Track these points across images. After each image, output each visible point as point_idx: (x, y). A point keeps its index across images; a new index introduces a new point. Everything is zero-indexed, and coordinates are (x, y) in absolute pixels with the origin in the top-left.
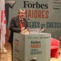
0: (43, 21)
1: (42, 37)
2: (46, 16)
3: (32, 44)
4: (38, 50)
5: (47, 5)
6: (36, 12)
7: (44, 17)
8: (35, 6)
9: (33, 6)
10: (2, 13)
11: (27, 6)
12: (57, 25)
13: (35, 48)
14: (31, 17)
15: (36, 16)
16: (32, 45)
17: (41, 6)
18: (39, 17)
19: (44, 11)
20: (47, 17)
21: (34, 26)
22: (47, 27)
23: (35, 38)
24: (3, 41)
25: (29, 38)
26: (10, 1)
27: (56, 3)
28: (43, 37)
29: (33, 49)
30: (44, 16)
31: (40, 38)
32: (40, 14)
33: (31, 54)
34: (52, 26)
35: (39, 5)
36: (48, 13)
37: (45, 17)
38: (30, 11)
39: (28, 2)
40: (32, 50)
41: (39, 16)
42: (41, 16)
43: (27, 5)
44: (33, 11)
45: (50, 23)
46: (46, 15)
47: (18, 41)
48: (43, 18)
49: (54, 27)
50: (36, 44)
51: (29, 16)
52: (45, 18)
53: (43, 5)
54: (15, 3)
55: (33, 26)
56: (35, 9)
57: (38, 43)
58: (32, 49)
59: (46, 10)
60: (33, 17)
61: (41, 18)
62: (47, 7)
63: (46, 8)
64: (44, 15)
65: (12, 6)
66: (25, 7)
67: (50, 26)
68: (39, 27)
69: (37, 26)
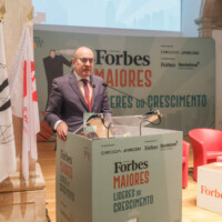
0: (140, 93)
1: (154, 144)
3: (120, 174)
4: (139, 192)
5: (147, 58)
6: (123, 73)
7: (141, 83)
8: (121, 60)
9: (116, 60)
10: (25, 69)
11: (103, 61)
12: (169, 102)
13: (130, 188)
14: (112, 85)
15: (123, 83)
16: (117, 175)
17: (134, 60)
18: (130, 85)
19: (142, 71)
20: (148, 83)
21: (121, 104)
22: (149, 106)
23: (130, 150)
24: (29, 153)
25: (107, 152)
26: (65, 49)
28: (157, 144)
29: (124, 189)
30: (142, 81)
31: (147, 148)
32: (132, 78)
33: (115, 211)
34: (159, 104)
35: (130, 57)
36: (150, 76)
37: (143, 83)
38: (110, 71)
39: (105, 52)
40: (120, 195)
41: (131, 82)
42: (136, 82)
43: (103, 57)
44: (117, 71)
45: (155, 97)
46: (145, 81)
47: (69, 159)
48: (139, 85)
49: (164, 105)
50: (134, 172)
52: (144, 85)
53: (138, 58)
55: (118, 104)
56: (122, 66)
57: (138, 166)
58: (118, 190)
59: (145, 68)
60: (117, 85)
61: (134, 86)
62: (149, 63)
64: (141, 79)
66: (99, 62)
67: (156, 104)
68: (131, 106)
69: (128, 103)
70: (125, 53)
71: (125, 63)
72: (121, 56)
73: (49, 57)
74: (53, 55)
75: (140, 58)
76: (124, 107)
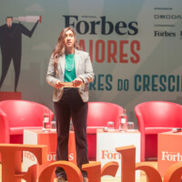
2: (132, 55)
5: (134, 25)
6: (100, 45)
7: (124, 58)
12: (166, 84)
15: (100, 58)
18: (109, 61)
19: (127, 42)
20: (135, 58)
21: (96, 86)
22: (136, 89)
26: (25, 16)
27: (162, 17)
30: (126, 55)
32: (112, 52)
34: (150, 87)
35: (111, 24)
36: (138, 49)
37: (128, 58)
39: (76, 17)
41: (111, 56)
42: (117, 57)
43: (73, 25)
45: (145, 76)
48: (122, 61)
49: (158, 88)
52: (129, 61)
53: (121, 25)
54: (40, 21)
55: (92, 86)
56: (98, 36)
59: (131, 39)
61: (115, 61)
62: (136, 31)
63: (132, 32)
64: (124, 52)
65: (30, 29)
67: (146, 87)
68: (110, 89)
69: (106, 85)
70: (103, 18)
71: (103, 32)
72: (98, 23)
75: (125, 25)
76: (99, 89)
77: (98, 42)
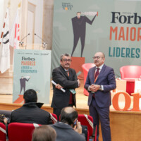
4: (31, 68)
6: (133, 30)
8: (132, 20)
9: (128, 20)
11: (117, 20)
13: (27, 66)
14: (124, 39)
15: (133, 38)
16: (22, 61)
18: (138, 40)
21: (130, 55)
23: (28, 54)
31: (35, 54)
33: (22, 72)
35: (140, 17)
38: (122, 28)
39: (119, 13)
43: (117, 18)
44: (128, 28)
50: (29, 61)
51: (120, 37)
54: (97, 15)
55: (127, 55)
56: (132, 25)
57: (31, 59)
58: (23, 66)
60: (127, 39)
65: (91, 20)
66: (113, 21)
68: (138, 57)
69: (136, 54)
70: (136, 14)
71: (135, 23)
72: (132, 17)
73: (76, 17)
74: (79, 16)
76: (132, 57)
77: (132, 29)
